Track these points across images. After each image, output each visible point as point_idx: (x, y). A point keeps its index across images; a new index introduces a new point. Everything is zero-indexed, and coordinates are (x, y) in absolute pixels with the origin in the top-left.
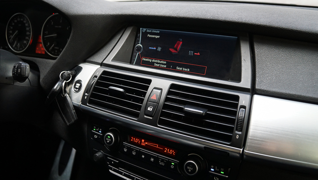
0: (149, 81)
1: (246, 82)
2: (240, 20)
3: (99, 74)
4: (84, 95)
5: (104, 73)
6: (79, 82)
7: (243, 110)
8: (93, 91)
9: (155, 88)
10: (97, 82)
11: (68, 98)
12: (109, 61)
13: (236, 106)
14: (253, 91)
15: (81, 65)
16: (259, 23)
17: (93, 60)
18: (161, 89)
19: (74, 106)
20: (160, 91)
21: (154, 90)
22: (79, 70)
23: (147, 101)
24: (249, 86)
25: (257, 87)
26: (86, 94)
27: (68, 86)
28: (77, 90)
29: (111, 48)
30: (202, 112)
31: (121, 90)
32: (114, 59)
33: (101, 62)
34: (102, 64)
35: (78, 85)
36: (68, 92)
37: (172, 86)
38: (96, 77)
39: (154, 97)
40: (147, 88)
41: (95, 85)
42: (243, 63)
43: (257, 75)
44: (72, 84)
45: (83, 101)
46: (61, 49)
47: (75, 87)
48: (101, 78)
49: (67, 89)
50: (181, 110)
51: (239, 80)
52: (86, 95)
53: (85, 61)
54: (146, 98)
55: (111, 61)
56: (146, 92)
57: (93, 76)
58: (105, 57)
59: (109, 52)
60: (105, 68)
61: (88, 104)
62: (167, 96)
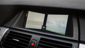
1: (75, 37)
2: (72, 8)
5: (11, 32)
8: (5, 41)
9: (33, 40)
10: (7, 36)
14: (79, 42)
18: (36, 40)
21: (33, 41)
24: (77, 39)
25: (81, 39)
26: (2, 42)
29: (14, 20)
31: (18, 40)
34: (10, 28)
37: (41, 39)
38: (7, 34)
39: (33, 44)
40: (29, 40)
41: (6, 38)
42: (74, 28)
43: (81, 34)
48: (9, 34)
51: (72, 36)
53: (2, 26)
54: (29, 45)
55: (14, 26)
56: (29, 42)
57: (5, 34)
58: (11, 24)
59: (13, 22)
60: (11, 30)
61: (2, 47)
62: (39, 43)
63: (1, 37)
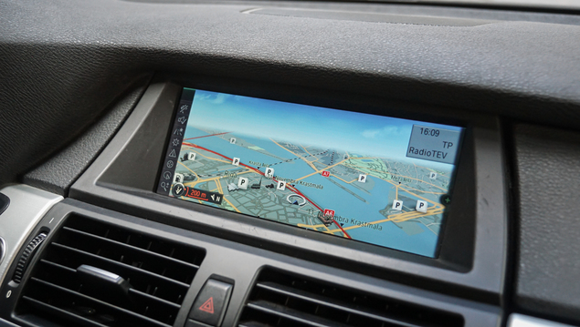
0: (199, 255)
1: (486, 272)
3: (54, 225)
4: (4, 287)
5: (73, 219)
8: (33, 273)
9: (214, 278)
10: (49, 246)
12: (89, 184)
14: (511, 302)
16: (533, 92)
17: (45, 179)
18: (231, 282)
20: (226, 288)
21: (212, 284)
22: (2, 204)
23: (188, 317)
24: (497, 286)
25: (523, 289)
26: (11, 283)
29: (100, 144)
31: (114, 277)
32: (107, 179)
33: (65, 186)
34: (68, 193)
37: (266, 274)
38: (45, 230)
39: (207, 307)
40: (189, 275)
41: (43, 256)
42: (481, 212)
43: (524, 251)
48: (61, 234)
51: (465, 264)
52: (10, 288)
53: (19, 179)
54: (184, 308)
55: (97, 184)
56: (187, 289)
57: (38, 230)
58: (79, 171)
59: (93, 155)
60: (76, 205)
61: (13, 316)
62: (246, 303)
63: (10, 249)
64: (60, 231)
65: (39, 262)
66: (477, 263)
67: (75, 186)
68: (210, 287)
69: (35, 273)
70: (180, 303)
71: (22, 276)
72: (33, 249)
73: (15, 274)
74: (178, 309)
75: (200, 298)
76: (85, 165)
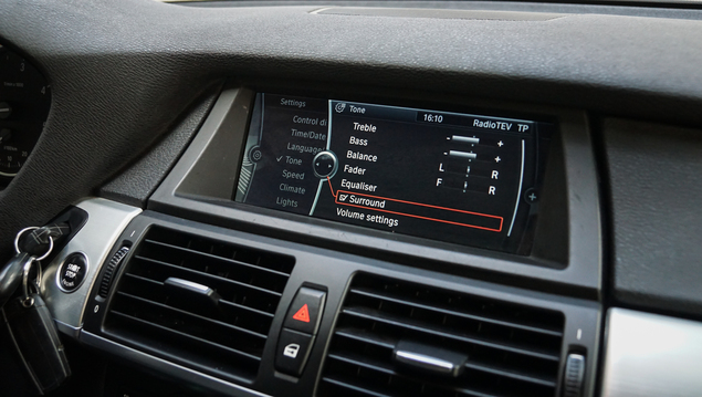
0: (288, 263)
1: (583, 268)
2: (562, 75)
3: (137, 237)
4: (91, 302)
5: (155, 231)
6: (77, 258)
7: (577, 361)
8: (119, 287)
9: (307, 285)
10: (133, 258)
11: (43, 312)
12: (168, 194)
13: (555, 345)
14: (610, 297)
15: (84, 205)
16: (624, 85)
17: (121, 191)
18: (324, 289)
19: (61, 334)
20: (318, 295)
21: (304, 291)
22: (79, 219)
23: (283, 326)
24: (595, 281)
25: (622, 283)
26: (98, 298)
27: (44, 270)
28: (71, 284)
29: (175, 154)
30: (449, 365)
31: (203, 289)
32: (185, 190)
33: (143, 198)
34: (147, 205)
35: (75, 268)
36: (43, 289)
37: (360, 279)
38: (128, 244)
39: (302, 315)
40: (281, 284)
41: (127, 269)
42: (575, 208)
43: (619, 245)
44: (57, 263)
45: (90, 320)
46: (24, 154)
47: (63, 276)
48: (144, 247)
49: (41, 283)
50: (387, 357)
51: (562, 261)
52: (97, 303)
53: (95, 192)
54: (278, 316)
55: (176, 195)
56: (279, 298)
57: (120, 243)
58: (156, 183)
59: (169, 165)
60: (157, 217)
61: (103, 330)
62: (341, 309)
63: (93, 263)
64: (143, 244)
65: (124, 275)
66: (572, 259)
67: (154, 198)
68: (304, 295)
69: (121, 287)
70: (274, 313)
71: (108, 290)
72: (117, 263)
73: (101, 289)
74: (272, 318)
75: (294, 306)
76: (161, 176)
